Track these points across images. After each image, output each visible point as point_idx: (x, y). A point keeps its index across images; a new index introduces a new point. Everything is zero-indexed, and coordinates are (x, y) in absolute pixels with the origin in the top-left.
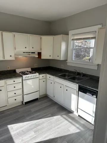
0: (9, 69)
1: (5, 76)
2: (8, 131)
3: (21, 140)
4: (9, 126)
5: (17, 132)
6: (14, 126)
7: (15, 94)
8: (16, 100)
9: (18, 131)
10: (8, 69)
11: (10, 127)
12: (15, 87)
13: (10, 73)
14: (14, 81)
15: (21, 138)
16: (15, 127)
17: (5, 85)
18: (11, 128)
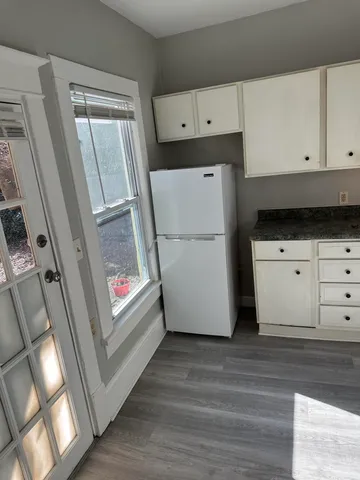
0: (346, 203)
1: (320, 225)
2: (288, 409)
3: (315, 467)
4: (299, 398)
5: (315, 433)
6: (314, 406)
7: (348, 296)
8: (348, 318)
9: (318, 430)
10: (342, 204)
11: (303, 404)
12: (348, 272)
13: (346, 218)
14: (348, 251)
15: (318, 459)
16: (317, 412)
17: (314, 257)
18: (303, 407)
